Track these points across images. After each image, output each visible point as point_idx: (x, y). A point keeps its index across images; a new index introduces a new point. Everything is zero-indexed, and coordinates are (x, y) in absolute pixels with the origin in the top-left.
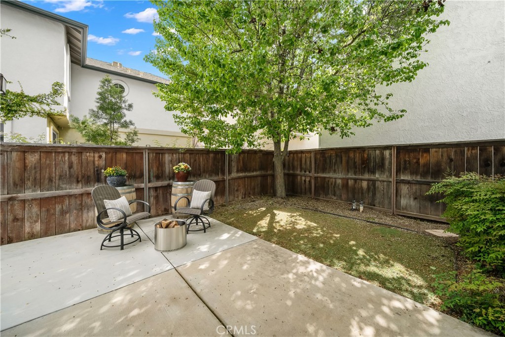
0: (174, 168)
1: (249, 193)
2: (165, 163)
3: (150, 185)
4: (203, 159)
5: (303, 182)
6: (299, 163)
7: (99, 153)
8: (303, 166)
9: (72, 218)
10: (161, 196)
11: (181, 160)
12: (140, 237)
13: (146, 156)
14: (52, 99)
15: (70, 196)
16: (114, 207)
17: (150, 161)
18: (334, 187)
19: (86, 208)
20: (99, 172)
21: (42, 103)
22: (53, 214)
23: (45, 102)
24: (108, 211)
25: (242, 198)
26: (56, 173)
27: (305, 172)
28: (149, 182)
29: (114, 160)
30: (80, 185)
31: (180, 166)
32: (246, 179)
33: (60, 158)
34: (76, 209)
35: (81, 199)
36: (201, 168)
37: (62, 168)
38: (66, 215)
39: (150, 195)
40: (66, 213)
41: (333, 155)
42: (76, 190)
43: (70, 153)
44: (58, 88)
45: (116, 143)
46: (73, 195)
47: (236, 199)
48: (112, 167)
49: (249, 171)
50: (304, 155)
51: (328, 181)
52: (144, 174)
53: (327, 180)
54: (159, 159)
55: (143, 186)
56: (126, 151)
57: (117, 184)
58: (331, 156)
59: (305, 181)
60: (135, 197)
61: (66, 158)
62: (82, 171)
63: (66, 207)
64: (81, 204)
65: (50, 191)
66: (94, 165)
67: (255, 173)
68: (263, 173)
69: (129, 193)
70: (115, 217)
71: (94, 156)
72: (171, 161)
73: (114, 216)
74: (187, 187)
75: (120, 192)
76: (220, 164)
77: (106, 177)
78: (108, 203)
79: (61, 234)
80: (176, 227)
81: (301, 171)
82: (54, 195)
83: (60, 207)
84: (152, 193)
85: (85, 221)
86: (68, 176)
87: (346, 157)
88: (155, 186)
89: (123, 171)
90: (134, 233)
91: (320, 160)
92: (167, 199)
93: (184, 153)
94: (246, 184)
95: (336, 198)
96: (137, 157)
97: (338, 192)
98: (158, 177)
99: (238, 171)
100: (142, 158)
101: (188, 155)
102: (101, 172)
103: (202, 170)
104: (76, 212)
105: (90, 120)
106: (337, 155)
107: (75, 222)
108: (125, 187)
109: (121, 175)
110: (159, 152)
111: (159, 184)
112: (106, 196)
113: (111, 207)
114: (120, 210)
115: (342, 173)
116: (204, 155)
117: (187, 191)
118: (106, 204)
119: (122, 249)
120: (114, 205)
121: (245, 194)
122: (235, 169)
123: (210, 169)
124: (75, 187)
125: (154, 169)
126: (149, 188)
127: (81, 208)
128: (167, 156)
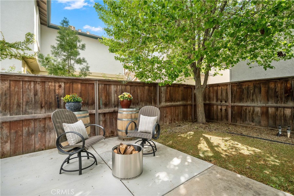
0: (119, 97)
1: (175, 119)
2: (111, 93)
3: (100, 111)
4: (140, 90)
5: (219, 110)
6: (215, 94)
7: (59, 82)
8: (220, 97)
9: (37, 139)
10: (108, 120)
11: (123, 91)
12: (96, 161)
13: (96, 86)
14: (25, 45)
15: (35, 120)
16: (72, 131)
17: (100, 91)
18: (252, 115)
19: (49, 131)
20: (59, 99)
21: (18, 48)
22: (21, 135)
23: (20, 48)
24: (67, 135)
25: (169, 123)
26: (23, 100)
27: (221, 102)
28: (99, 108)
29: (71, 90)
30: (43, 110)
31: (124, 95)
32: (172, 107)
33: (27, 86)
34: (40, 131)
35: (44, 122)
36: (139, 98)
37: (29, 95)
38: (31, 136)
39: (100, 119)
40: (32, 134)
41: (251, 86)
42: (40, 115)
43: (35, 82)
44: (30, 37)
45: (73, 75)
46: (38, 119)
47: (165, 124)
48: (69, 95)
49: (174, 101)
50: (220, 88)
51: (246, 109)
52: (95, 101)
53: (244, 108)
54: (107, 89)
55: (94, 111)
56: (80, 81)
57: (74, 109)
58: (248, 88)
59: (221, 109)
60: (89, 121)
61: (32, 87)
62: (45, 98)
63: (32, 129)
64: (44, 127)
65: (19, 115)
66: (55, 93)
67: (178, 103)
68: (184, 103)
69: (85, 117)
70: (74, 140)
71: (55, 86)
72: (116, 92)
73: (72, 139)
74: (130, 113)
75: (77, 116)
76: (153, 95)
77: (65, 103)
78: (67, 127)
79: (28, 153)
80: (134, 152)
81: (217, 101)
82: (22, 119)
83: (27, 129)
84: (102, 118)
85: (47, 142)
86: (33, 102)
87: (265, 87)
88: (104, 112)
89: (79, 98)
90: (90, 155)
91: (237, 91)
92: (113, 123)
93: (126, 85)
94: (172, 112)
95: (254, 124)
96: (90, 87)
97: (256, 119)
98: (106, 105)
99: (166, 101)
100: (93, 89)
101: (128, 87)
102: (60, 99)
103: (139, 100)
104: (40, 134)
105: (52, 57)
106: (255, 87)
107: (40, 143)
108: (80, 112)
109: (77, 102)
110: (106, 83)
111: (107, 110)
112: (65, 120)
113: (69, 131)
114: (78, 134)
115: (261, 101)
116: (141, 87)
117: (131, 116)
118: (64, 128)
119: (80, 174)
120: (72, 128)
121: (171, 120)
122: (163, 99)
123: (145, 99)
124: (39, 112)
125: (103, 98)
126: (99, 114)
127: (45, 130)
128: (112, 87)
